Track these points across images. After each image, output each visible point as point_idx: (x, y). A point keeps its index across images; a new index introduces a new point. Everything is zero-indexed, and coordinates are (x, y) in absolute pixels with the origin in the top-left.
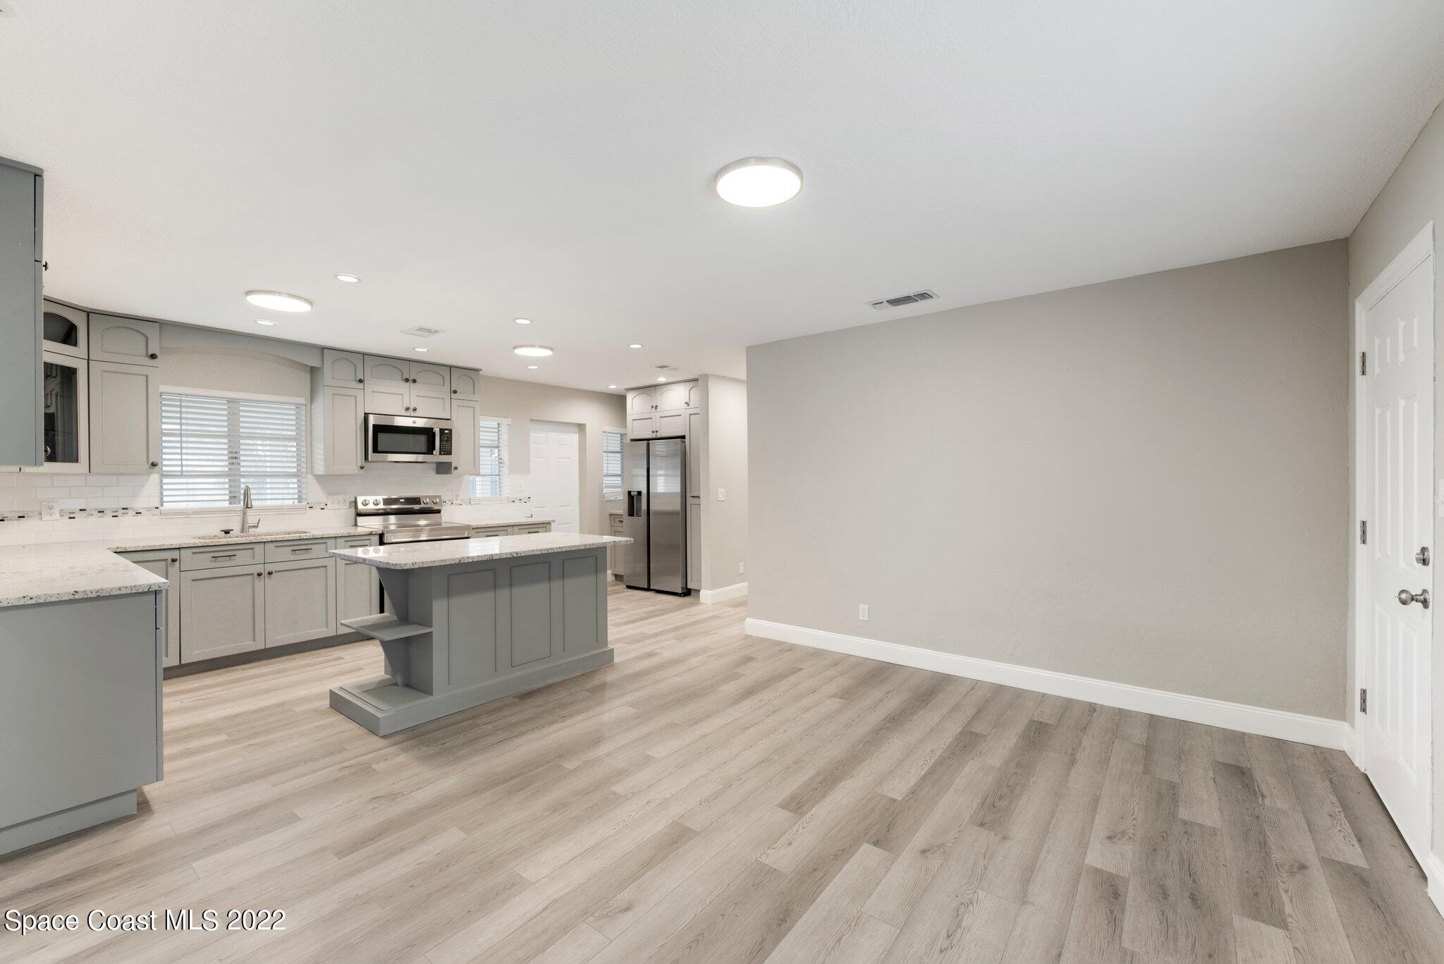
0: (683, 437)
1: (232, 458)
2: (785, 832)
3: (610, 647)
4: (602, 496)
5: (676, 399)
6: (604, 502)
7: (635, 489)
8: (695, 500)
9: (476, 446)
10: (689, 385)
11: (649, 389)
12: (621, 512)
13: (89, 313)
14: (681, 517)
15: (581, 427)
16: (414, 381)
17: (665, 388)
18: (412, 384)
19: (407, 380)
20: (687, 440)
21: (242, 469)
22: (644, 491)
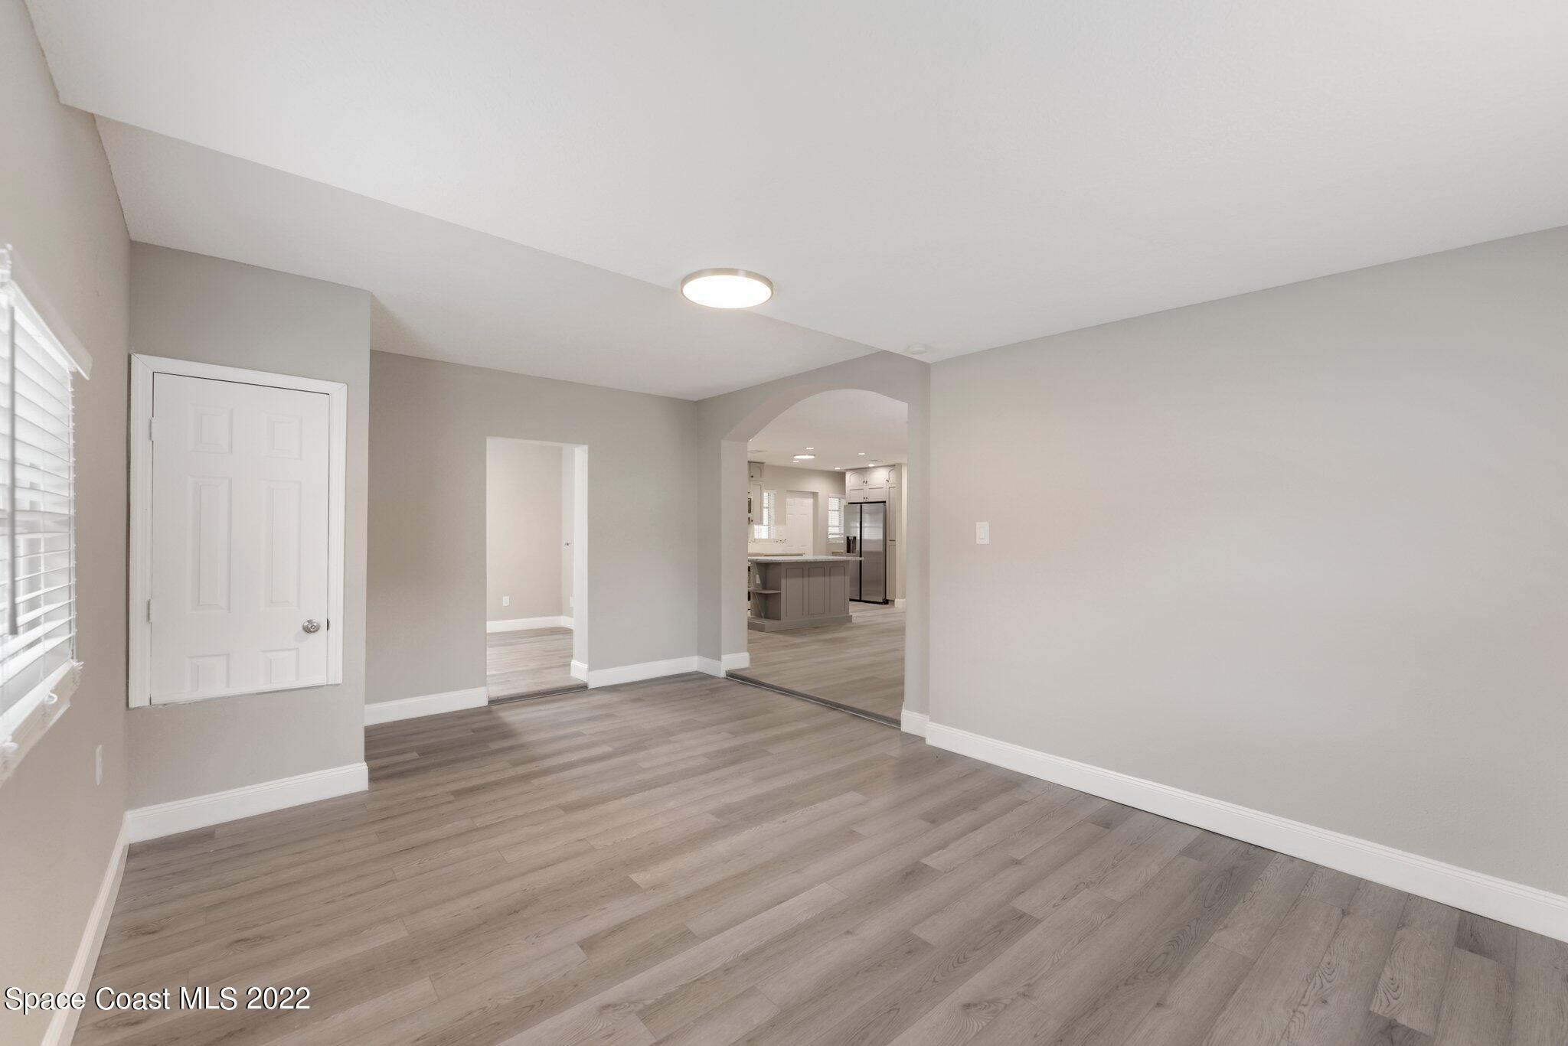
0: (885, 502)
3: (850, 614)
4: (828, 539)
5: (880, 477)
6: (829, 544)
7: (851, 535)
8: (892, 543)
9: (761, 508)
10: (888, 469)
11: (862, 471)
12: (842, 551)
14: (882, 556)
15: (815, 495)
17: (874, 470)
20: (887, 504)
22: (858, 538)
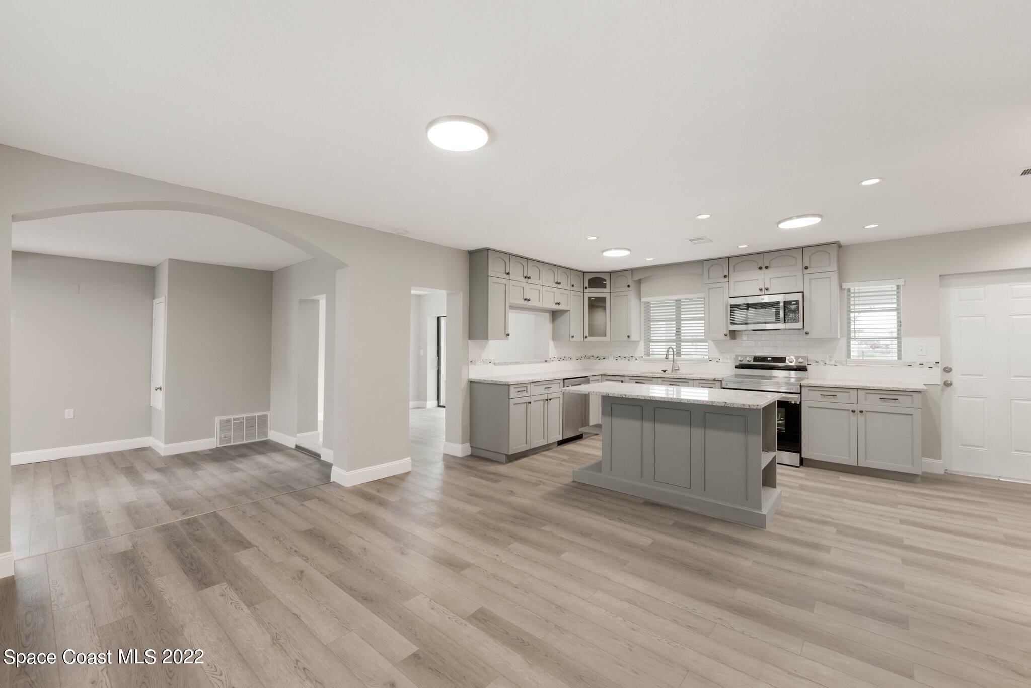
1: (679, 332)
2: (447, 608)
13: (610, 273)
16: (767, 267)
18: (765, 270)
19: (760, 268)
21: (682, 338)
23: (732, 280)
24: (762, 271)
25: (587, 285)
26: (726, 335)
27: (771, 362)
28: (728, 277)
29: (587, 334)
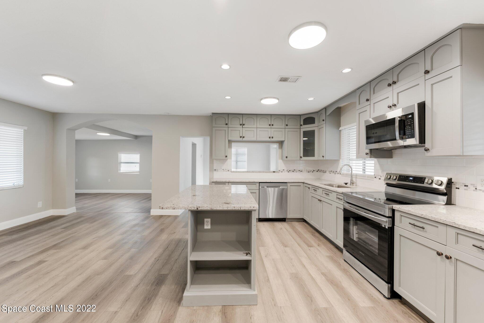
16: (394, 83)
19: (390, 85)
23: (372, 102)
24: (392, 87)
25: (302, 123)
26: (367, 154)
27: (411, 182)
28: (369, 100)
29: (302, 155)
